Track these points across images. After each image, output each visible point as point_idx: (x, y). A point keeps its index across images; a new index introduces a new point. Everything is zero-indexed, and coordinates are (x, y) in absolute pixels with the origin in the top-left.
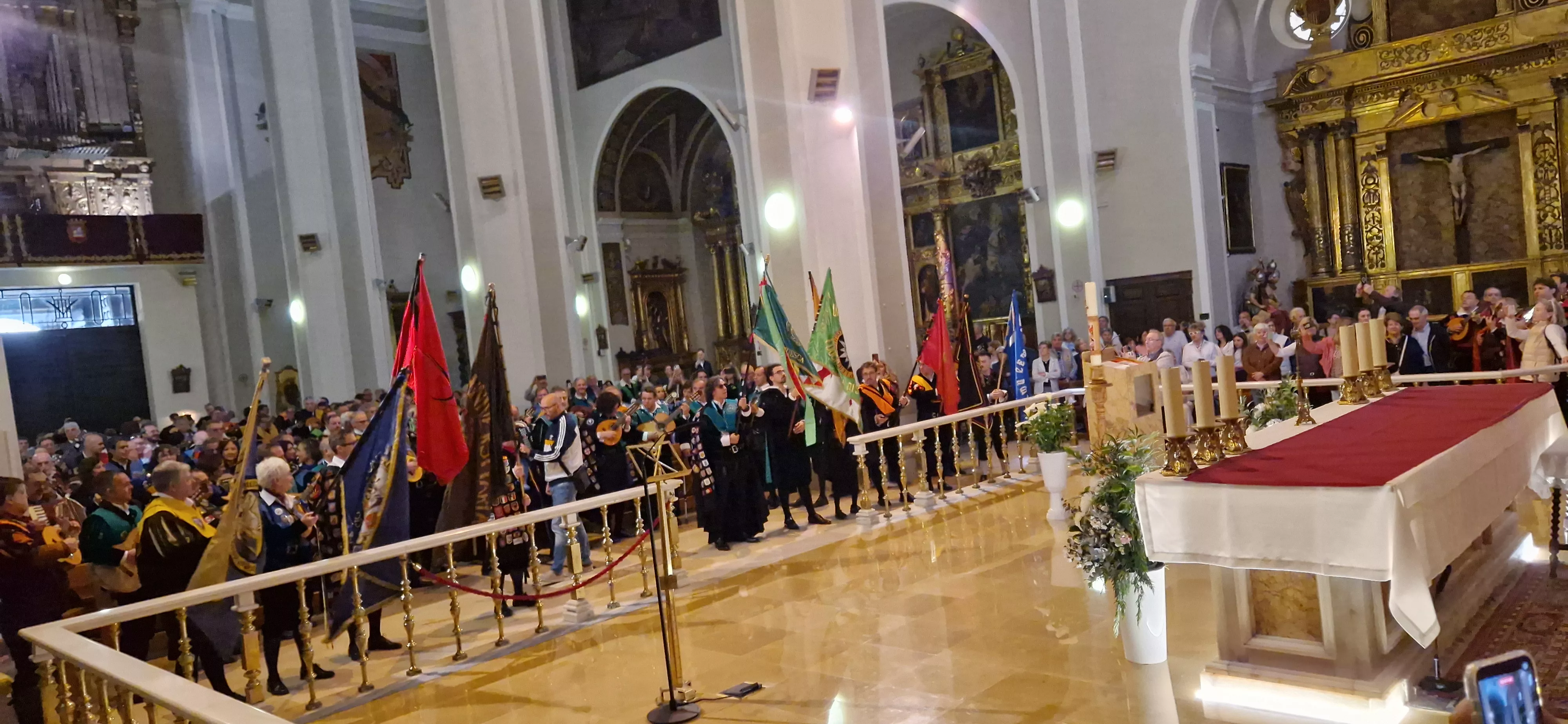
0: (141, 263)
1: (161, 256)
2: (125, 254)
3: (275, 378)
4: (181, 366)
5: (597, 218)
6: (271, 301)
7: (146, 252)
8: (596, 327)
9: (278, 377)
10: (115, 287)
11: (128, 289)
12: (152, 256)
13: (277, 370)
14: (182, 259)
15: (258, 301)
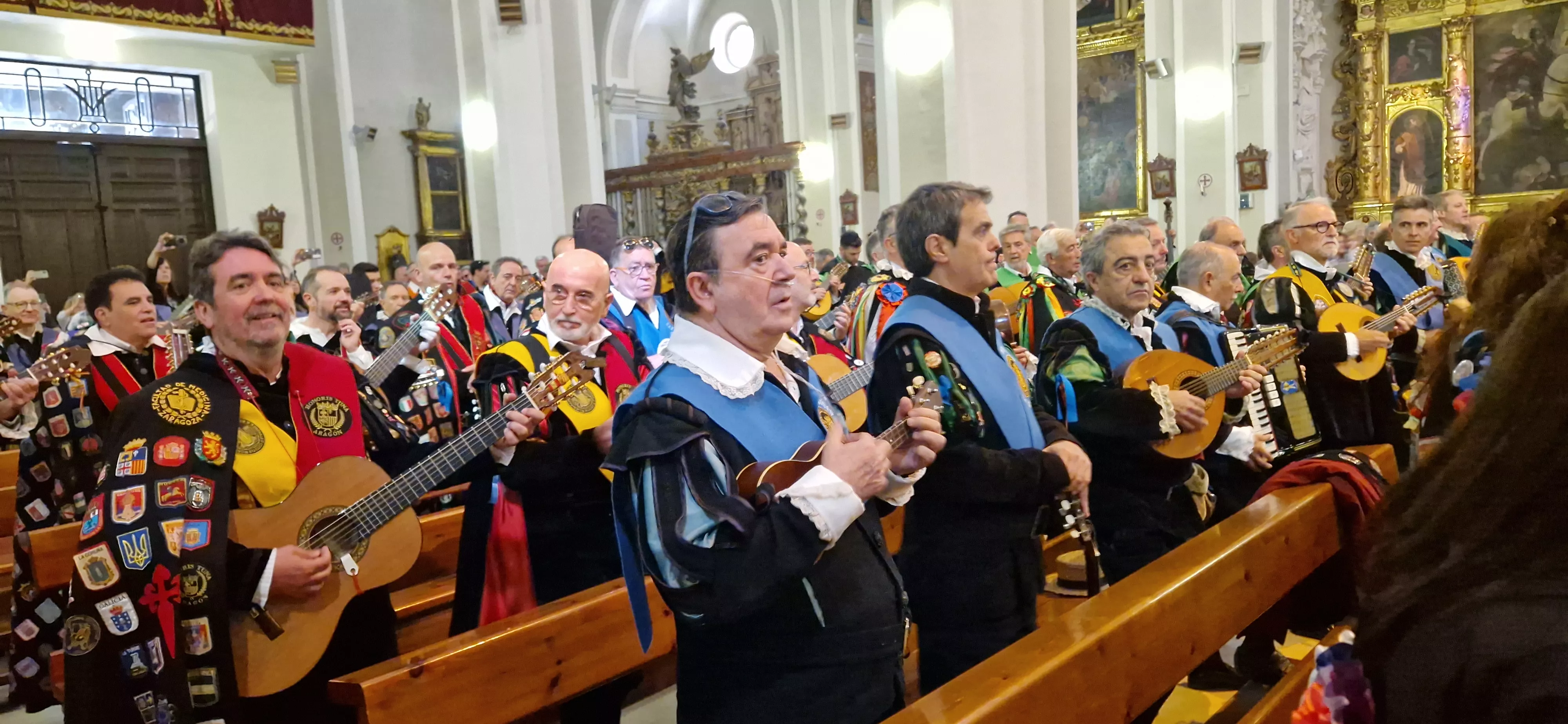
0: (223, 34)
1: (251, 26)
2: (199, 15)
3: (375, 244)
4: (272, 208)
5: (855, 36)
6: (374, 131)
7: (230, 16)
8: (842, 192)
9: (378, 242)
10: (172, 75)
11: (189, 83)
12: (240, 24)
13: (379, 232)
14: (282, 35)
15: (356, 130)
